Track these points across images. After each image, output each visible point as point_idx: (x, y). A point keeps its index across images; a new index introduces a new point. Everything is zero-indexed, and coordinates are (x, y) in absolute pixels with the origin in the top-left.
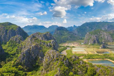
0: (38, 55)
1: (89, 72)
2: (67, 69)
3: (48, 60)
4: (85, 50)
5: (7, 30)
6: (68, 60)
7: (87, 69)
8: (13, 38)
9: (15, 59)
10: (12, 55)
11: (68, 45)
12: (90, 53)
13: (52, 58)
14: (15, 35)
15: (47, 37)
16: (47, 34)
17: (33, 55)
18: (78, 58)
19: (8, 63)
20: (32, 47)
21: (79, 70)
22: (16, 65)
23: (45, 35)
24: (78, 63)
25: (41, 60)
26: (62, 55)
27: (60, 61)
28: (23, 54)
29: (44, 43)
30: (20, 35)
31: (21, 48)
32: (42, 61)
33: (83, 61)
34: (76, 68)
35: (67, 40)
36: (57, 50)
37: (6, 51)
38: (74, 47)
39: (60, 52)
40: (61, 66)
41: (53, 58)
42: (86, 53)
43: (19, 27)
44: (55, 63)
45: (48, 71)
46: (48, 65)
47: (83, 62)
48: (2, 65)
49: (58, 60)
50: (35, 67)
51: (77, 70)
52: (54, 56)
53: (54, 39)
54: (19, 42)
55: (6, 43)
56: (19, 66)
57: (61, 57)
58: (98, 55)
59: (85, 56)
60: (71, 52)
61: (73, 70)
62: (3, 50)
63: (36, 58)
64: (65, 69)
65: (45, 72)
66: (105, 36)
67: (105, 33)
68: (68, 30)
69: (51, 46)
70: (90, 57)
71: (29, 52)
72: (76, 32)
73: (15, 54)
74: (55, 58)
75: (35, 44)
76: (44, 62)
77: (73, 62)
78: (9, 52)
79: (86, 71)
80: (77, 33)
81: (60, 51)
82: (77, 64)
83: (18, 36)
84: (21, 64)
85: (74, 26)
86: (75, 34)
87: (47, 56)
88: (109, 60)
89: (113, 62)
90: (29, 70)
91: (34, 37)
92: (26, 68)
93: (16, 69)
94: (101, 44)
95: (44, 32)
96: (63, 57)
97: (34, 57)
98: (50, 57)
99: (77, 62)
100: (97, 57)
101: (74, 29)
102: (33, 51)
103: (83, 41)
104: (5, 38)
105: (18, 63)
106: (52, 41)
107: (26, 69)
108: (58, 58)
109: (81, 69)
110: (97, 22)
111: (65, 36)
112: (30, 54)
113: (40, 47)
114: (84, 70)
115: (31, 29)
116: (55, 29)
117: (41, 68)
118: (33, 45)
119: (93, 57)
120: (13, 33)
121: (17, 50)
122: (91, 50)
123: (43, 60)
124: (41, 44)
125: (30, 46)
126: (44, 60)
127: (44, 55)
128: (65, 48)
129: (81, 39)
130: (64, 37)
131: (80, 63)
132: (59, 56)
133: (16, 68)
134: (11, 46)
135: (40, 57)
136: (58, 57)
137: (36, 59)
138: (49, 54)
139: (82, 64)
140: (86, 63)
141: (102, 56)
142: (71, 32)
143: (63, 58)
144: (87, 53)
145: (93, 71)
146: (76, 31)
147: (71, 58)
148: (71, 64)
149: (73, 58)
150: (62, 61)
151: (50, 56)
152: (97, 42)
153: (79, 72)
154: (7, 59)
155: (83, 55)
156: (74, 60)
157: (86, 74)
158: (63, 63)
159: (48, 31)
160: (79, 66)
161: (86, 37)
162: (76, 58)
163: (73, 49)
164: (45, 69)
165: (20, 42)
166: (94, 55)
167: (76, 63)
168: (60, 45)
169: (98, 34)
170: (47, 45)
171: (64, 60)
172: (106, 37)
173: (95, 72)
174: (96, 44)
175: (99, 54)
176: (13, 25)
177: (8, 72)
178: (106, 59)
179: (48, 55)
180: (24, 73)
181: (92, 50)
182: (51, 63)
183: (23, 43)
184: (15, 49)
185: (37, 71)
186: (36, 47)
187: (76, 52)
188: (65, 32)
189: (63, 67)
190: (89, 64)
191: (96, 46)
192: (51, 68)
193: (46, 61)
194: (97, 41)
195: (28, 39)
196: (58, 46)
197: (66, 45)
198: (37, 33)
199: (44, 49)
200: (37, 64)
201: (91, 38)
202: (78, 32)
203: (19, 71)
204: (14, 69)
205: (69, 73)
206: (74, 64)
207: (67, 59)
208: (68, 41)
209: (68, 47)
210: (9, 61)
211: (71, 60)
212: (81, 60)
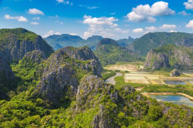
0: (68, 82)
1: (150, 114)
2: (115, 108)
3: (84, 91)
4: (145, 77)
5: (20, 41)
6: (118, 92)
7: (148, 108)
8: (29, 55)
9: (31, 88)
10: (27, 81)
11: (118, 69)
12: (154, 83)
13: (92, 88)
14: (32, 49)
15: (86, 54)
16: (85, 49)
17: (61, 82)
18: (134, 90)
19: (21, 95)
20: (58, 70)
21: (135, 110)
22: (33, 98)
23: (82, 51)
24: (133, 99)
25: (74, 90)
26: (108, 85)
27: (104, 94)
28: (45, 80)
29: (79, 64)
30: (41, 49)
31: (42, 71)
32: (75, 92)
33: (141, 95)
34: (130, 105)
35: (118, 60)
36: (100, 76)
37: (18, 75)
38: (127, 72)
39: (105, 80)
40: (105, 101)
41: (93, 88)
42: (147, 82)
43: (40, 37)
44: (96, 97)
45: (84, 109)
46: (85, 99)
47: (142, 97)
48: (10, 96)
49: (101, 91)
50: (62, 102)
51: (132, 110)
52: (94, 86)
53: (95, 58)
54: (39, 62)
56: (38, 100)
57: (106, 87)
58: (167, 87)
59: (145, 87)
60: (122, 79)
61: (125, 108)
62: (11, 73)
63: (65, 87)
64: (111, 107)
65: (79, 111)
66: (180, 55)
67: (180, 52)
68: (119, 44)
69: (89, 69)
70: (153, 89)
71: (55, 78)
73: (31, 80)
74: (96, 88)
75: (64, 65)
76: (78, 94)
77: (125, 96)
78: (23, 77)
79: (147, 112)
80: (134, 49)
81: (105, 78)
82: (132, 100)
83: (37, 52)
84: (40, 97)
85: (130, 37)
86: (131, 52)
87: (84, 85)
88: (184, 95)
89: (191, 98)
90: (54, 107)
91: (62, 53)
92: (48, 103)
93: (32, 104)
94: (172, 69)
95: (79, 46)
96: (109, 87)
97: (62, 86)
98: (88, 86)
99: (131, 96)
100: (165, 89)
101: (129, 43)
102: (61, 76)
103: (142, 63)
104: (15, 53)
105: (37, 95)
106: (91, 61)
107: (48, 105)
108: (100, 89)
109: (138, 108)
110: (167, 34)
111: (114, 54)
112: (56, 81)
113: (72, 70)
114: (142, 110)
115: (58, 40)
116: (98, 42)
117: (73, 103)
118: (62, 66)
119: (159, 90)
121: (35, 73)
123: (77, 91)
124: (74, 65)
125: (57, 67)
126: (78, 91)
127: (79, 84)
128: (113, 74)
129: (140, 59)
130: (111, 55)
131: (136, 98)
132: (103, 86)
133: (33, 102)
134: (26, 66)
135: (72, 87)
136: (101, 87)
138: (86, 82)
139: (141, 99)
140: (146, 99)
141: (172, 88)
142: (124, 48)
143: (108, 89)
144: (149, 83)
145: (158, 112)
146: (132, 46)
147: (122, 89)
148: (123, 99)
149: (126, 89)
150: (107, 94)
151: (88, 85)
153: (134, 112)
154: (19, 88)
155: (142, 86)
156: (127, 93)
157: (146, 117)
158: (109, 98)
159: (86, 44)
160: (134, 103)
161: (147, 56)
162: (130, 89)
163: (126, 74)
164: (80, 106)
165: (40, 60)
166: (159, 87)
167: (130, 98)
168: (105, 68)
169: (168, 53)
170: (85, 68)
171: (110, 92)
172: (181, 58)
173: (161, 113)
174: (164, 67)
175: (169, 85)
176: (30, 32)
177: (19, 108)
178: (180, 94)
179: (85, 84)
180: (45, 110)
182: (90, 96)
183: (45, 62)
184: (32, 72)
185: (66, 108)
186: (66, 69)
187: (131, 80)
188: (113, 47)
189: (108, 103)
190: (151, 101)
192: (89, 104)
193: (81, 93)
194: (167, 64)
195: (53, 57)
196: (102, 70)
197: (114, 68)
198: (68, 48)
199: (79, 74)
200: (67, 97)
201: (156, 58)
202: (135, 49)
203: (37, 108)
204: (29, 103)
205: (118, 113)
206: (126, 99)
207: (116, 91)
208: (118, 63)
209: (119, 71)
210: (21, 91)
211: (123, 93)
212: (139, 93)
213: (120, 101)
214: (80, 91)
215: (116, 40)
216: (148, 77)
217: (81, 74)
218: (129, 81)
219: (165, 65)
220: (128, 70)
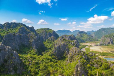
0: (65, 50)
1: (103, 66)
3: (72, 54)
4: (100, 49)
5: (47, 33)
7: (102, 63)
8: (50, 38)
9: (50, 51)
10: (49, 48)
11: (87, 45)
12: (105, 52)
14: (51, 36)
15: (72, 38)
16: (72, 36)
17: (62, 50)
18: (95, 55)
19: (47, 54)
20: (61, 44)
21: (95, 64)
22: (51, 55)
23: (70, 36)
24: (94, 58)
25: (67, 53)
26: (82, 52)
27: (80, 56)
28: (56, 49)
29: (70, 42)
30: (54, 36)
31: (55, 45)
33: (98, 57)
34: (93, 61)
35: (86, 40)
36: (78, 48)
37: (46, 46)
38: (91, 46)
39: (81, 49)
40: (81, 59)
41: (76, 53)
42: (101, 51)
43: (54, 31)
44: (77, 57)
45: (72, 61)
46: (72, 57)
47: (99, 58)
48: (43, 54)
49: (79, 54)
50: (62, 58)
51: (94, 64)
52: (76, 52)
53: (76, 40)
54: (53, 41)
55: (45, 41)
56: (53, 56)
57: (81, 52)
58: (112, 54)
59: (100, 54)
60: (89, 49)
61: (90, 63)
62: (44, 45)
63: (64, 51)
64: (84, 61)
65: (69, 62)
68: (87, 33)
69: (74, 44)
70: (104, 54)
72: (93, 35)
73: (50, 48)
74: (77, 53)
76: (69, 54)
78: (47, 47)
79: (101, 65)
83: (53, 37)
84: (54, 55)
85: (92, 30)
86: (93, 37)
87: (71, 51)
90: (59, 60)
91: (63, 37)
92: (57, 58)
93: (51, 58)
97: (62, 51)
99: (93, 57)
100: (111, 55)
101: (92, 33)
103: (99, 42)
104: (45, 37)
105: (52, 54)
106: (75, 41)
107: (57, 59)
109: (97, 63)
110: (111, 28)
111: (85, 38)
112: (60, 49)
113: (67, 45)
114: (99, 64)
115: (61, 32)
116: (77, 33)
117: (67, 59)
118: (62, 43)
119: (108, 55)
120: (50, 35)
121: (52, 45)
124: (67, 43)
125: (60, 43)
128: (85, 47)
129: (97, 40)
131: (96, 58)
133: (51, 57)
134: (49, 43)
135: (66, 52)
136: (79, 52)
139: (98, 59)
140: (101, 59)
142: (89, 35)
145: (107, 66)
147: (89, 54)
150: (82, 56)
151: (73, 51)
153: (95, 65)
154: (46, 51)
155: (98, 53)
156: (91, 56)
157: (101, 67)
158: (83, 57)
159: (72, 34)
160: (95, 60)
161: (101, 39)
162: (93, 54)
163: (91, 47)
164: (70, 60)
165: (54, 40)
166: (108, 53)
168: (81, 44)
169: (112, 37)
170: (72, 44)
171: (83, 55)
173: (109, 66)
175: (113, 53)
176: (50, 29)
177: (46, 59)
180: (56, 61)
181: (107, 49)
182: (74, 56)
183: (56, 41)
185: (64, 60)
186: (64, 44)
188: (84, 35)
189: (82, 60)
190: (103, 60)
191: (110, 47)
192: (74, 59)
194: (112, 43)
195: (59, 39)
196: (79, 45)
197: (85, 44)
198: (65, 35)
199: (69, 46)
200: (64, 56)
201: (106, 40)
202: (95, 35)
203: (53, 59)
204: (50, 57)
205: (87, 65)
206: (91, 58)
207: (86, 54)
208: (87, 42)
209: (87, 46)
210: (47, 52)
211: (89, 56)
212: (97, 56)
213: (88, 59)
214: (70, 54)
215: (85, 32)
216: (102, 49)
218: (92, 50)
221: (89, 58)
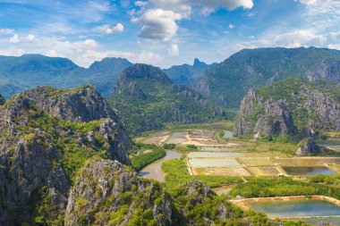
0: (43, 181)
3: (85, 202)
4: (237, 160)
6: (171, 201)
11: (171, 142)
12: (259, 173)
13: (105, 193)
15: (85, 107)
16: (84, 93)
17: (22, 182)
18: (211, 194)
20: (16, 148)
23: (77, 96)
24: (208, 215)
25: (57, 201)
26: (146, 183)
27: (136, 207)
29: (71, 131)
32: (62, 205)
33: (229, 204)
35: (169, 118)
36: (125, 161)
38: (193, 148)
39: (138, 170)
41: (109, 193)
42: (241, 172)
46: (87, 222)
47: (231, 210)
49: (128, 201)
52: (110, 187)
53: (113, 115)
57: (140, 188)
58: (291, 182)
59: (237, 184)
60: (183, 167)
63: (35, 192)
67: (318, 95)
68: (170, 76)
69: (98, 144)
70: (256, 189)
71: (6, 171)
72: (204, 89)
74: (115, 193)
75: (31, 135)
76: (69, 208)
77: (190, 209)
80: (207, 89)
81: (137, 165)
82: (206, 219)
85: (197, 61)
86: (200, 97)
87: (84, 187)
88: (332, 199)
91: (26, 104)
94: (301, 138)
95: (69, 85)
96: (150, 188)
97: (27, 191)
98: (94, 190)
99: (205, 208)
100: (286, 188)
101: (196, 76)
102: (22, 166)
103: (229, 124)
106: (103, 122)
108: (128, 193)
111: (159, 105)
112: (11, 179)
113: (53, 149)
115: (13, 69)
116: (118, 72)
118: (24, 140)
119: (271, 190)
122: (265, 162)
123: (66, 203)
124: (57, 135)
126: (70, 203)
127: (70, 183)
128: (159, 154)
129: (224, 114)
130: (153, 105)
131: (218, 213)
132: (134, 186)
135: (52, 192)
136: (129, 189)
137: (36, 197)
138: (90, 177)
139: (228, 216)
140: (241, 214)
141: (303, 184)
142: (183, 88)
143: (148, 195)
146: (202, 84)
147: (181, 193)
148: (183, 218)
149: (192, 192)
150: (145, 208)
151: (94, 186)
152: (287, 128)
155: (230, 182)
156: (194, 202)
158: (150, 216)
159: (87, 80)
161: (242, 107)
162: (201, 192)
163: (191, 155)
167: (202, 215)
168: (137, 140)
169: (289, 98)
170: (85, 141)
171: (151, 201)
172: (322, 110)
174: (283, 135)
175: (295, 178)
178: (321, 197)
179: (86, 181)
181: (265, 159)
182: (100, 213)
186: (36, 146)
187: (203, 169)
188: (157, 85)
190: (252, 219)
191: (283, 146)
193: (76, 207)
196: (130, 146)
197: (163, 139)
198: (41, 90)
199: (70, 159)
200: (38, 220)
201: (262, 112)
202: (211, 89)
206: (193, 216)
207: (168, 197)
208: (169, 125)
209: (172, 147)
211: (184, 202)
212: (224, 201)
214: (75, 203)
215: (162, 68)
216: (243, 158)
217: (75, 158)
218: (200, 170)
219: (283, 127)
220: (196, 144)
221: (185, 214)
